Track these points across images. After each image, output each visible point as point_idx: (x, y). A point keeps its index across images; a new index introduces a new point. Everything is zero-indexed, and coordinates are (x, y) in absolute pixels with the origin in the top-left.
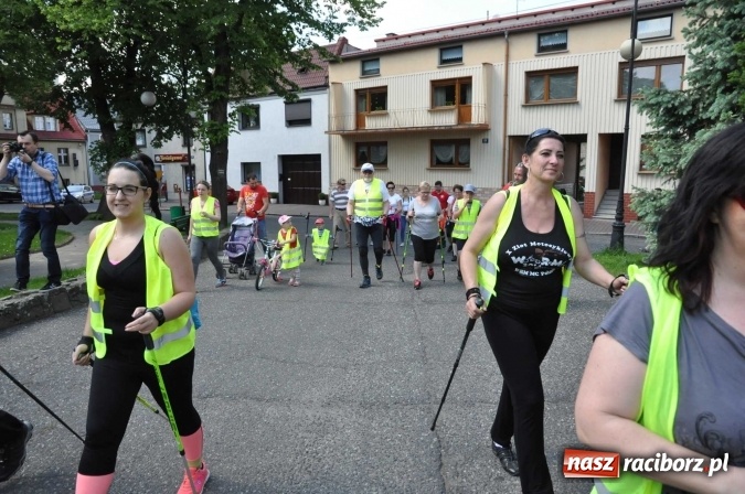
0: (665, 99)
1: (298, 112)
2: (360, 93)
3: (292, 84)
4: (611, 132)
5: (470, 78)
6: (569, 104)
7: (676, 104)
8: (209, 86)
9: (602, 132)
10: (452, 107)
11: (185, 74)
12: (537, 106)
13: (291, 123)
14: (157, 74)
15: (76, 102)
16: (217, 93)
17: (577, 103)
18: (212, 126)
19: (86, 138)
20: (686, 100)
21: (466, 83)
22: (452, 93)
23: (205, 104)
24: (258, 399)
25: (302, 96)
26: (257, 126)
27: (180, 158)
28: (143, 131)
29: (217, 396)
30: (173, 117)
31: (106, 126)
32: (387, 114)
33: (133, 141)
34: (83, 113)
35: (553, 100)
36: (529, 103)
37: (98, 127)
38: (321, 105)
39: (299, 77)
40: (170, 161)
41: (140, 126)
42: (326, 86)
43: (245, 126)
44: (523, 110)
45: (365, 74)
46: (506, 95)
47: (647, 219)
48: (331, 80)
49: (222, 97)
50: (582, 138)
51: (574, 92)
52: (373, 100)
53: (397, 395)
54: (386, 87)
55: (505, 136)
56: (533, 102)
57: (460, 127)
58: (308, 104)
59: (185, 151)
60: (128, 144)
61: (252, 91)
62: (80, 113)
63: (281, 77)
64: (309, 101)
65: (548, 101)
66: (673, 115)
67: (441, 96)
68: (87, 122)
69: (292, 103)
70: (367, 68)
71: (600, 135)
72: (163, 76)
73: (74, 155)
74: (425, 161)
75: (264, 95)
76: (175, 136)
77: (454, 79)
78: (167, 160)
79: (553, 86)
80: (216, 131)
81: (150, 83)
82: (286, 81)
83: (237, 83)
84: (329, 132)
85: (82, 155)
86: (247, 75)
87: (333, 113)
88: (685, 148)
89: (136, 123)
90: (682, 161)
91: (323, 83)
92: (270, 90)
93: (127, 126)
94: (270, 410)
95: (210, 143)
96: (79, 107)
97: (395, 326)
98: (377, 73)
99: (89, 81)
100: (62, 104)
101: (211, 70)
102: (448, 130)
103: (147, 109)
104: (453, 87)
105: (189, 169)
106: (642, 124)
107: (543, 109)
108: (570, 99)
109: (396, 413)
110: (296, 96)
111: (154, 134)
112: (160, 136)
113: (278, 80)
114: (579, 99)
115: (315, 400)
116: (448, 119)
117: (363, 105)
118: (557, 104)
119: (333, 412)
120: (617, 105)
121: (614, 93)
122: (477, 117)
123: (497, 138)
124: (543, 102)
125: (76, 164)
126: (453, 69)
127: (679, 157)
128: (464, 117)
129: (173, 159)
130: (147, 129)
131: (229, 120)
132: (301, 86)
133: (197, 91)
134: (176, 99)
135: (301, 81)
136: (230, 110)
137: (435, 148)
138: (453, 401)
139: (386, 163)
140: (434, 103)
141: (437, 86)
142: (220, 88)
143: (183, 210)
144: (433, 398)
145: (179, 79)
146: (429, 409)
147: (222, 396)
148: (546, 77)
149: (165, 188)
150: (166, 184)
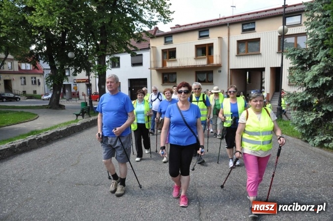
0: (297, 52)
1: (137, 60)
2: (164, 51)
3: (135, 47)
4: (276, 66)
5: (213, 44)
6: (257, 54)
7: (302, 54)
8: (98, 49)
9: (272, 66)
10: (205, 56)
11: (87, 44)
12: (243, 55)
13: (134, 65)
14: (75, 44)
15: (39, 57)
16: (101, 52)
17: (260, 54)
18: (99, 66)
19: (44, 72)
20: (306, 53)
21: (211, 46)
22: (205, 50)
23: (96, 57)
25: (138, 53)
26: (119, 66)
27: (85, 81)
28: (68, 69)
29: (102, 185)
30: (82, 63)
31: (53, 67)
32: (176, 60)
33: (64, 73)
34: (43, 62)
35: (250, 53)
36: (239, 54)
37: (49, 67)
38: (147, 57)
39: (137, 44)
40: (80, 82)
41: (67, 67)
43: (114, 66)
44: (236, 58)
45: (166, 43)
46: (229, 51)
47: (291, 105)
48: (151, 45)
49: (103, 54)
50: (263, 69)
51: (259, 49)
52: (170, 54)
54: (176, 48)
55: (228, 69)
56: (240, 54)
57: (208, 65)
58: (141, 56)
59: (87, 78)
60: (62, 75)
61: (116, 51)
62: (41, 62)
63: (129, 44)
64: (142, 55)
65: (247, 54)
66: (301, 59)
67: (200, 52)
68: (44, 65)
69: (134, 56)
70: (167, 40)
71: (271, 68)
73: (39, 80)
74: (193, 80)
75: (122, 52)
76: (83, 71)
77: (206, 44)
79: (249, 46)
80: (101, 69)
81: (72, 48)
82: (131, 46)
83: (110, 48)
84: (151, 69)
85: (42, 80)
86: (114, 44)
87: (152, 60)
88: (307, 73)
89: (66, 65)
91: (148, 47)
92: (124, 50)
93: (62, 67)
95: (98, 74)
96: (41, 59)
98: (171, 42)
99: (45, 48)
100: (34, 58)
101: (98, 42)
102: (203, 67)
103: (71, 60)
104: (205, 48)
105: (89, 86)
106: (288, 63)
107: (245, 57)
110: (136, 53)
111: (73, 70)
112: (76, 71)
113: (129, 47)
114: (261, 52)
116: (203, 62)
117: (165, 57)
118: (251, 55)
120: (278, 55)
121: (276, 49)
122: (216, 61)
123: (225, 70)
124: (245, 54)
125: (39, 84)
126: (204, 40)
127: (304, 78)
128: (210, 61)
129: (82, 81)
130: (70, 68)
131: (107, 64)
133: (92, 51)
134: (83, 55)
135: (139, 46)
136: (107, 59)
137: (197, 75)
138: (206, 186)
139: (175, 82)
140: (197, 55)
141: (198, 47)
142: (102, 50)
143: (86, 103)
144: (197, 185)
145: (85, 46)
146: (195, 189)
147: (105, 185)
148: (246, 43)
149: (78, 94)
150: (78, 92)
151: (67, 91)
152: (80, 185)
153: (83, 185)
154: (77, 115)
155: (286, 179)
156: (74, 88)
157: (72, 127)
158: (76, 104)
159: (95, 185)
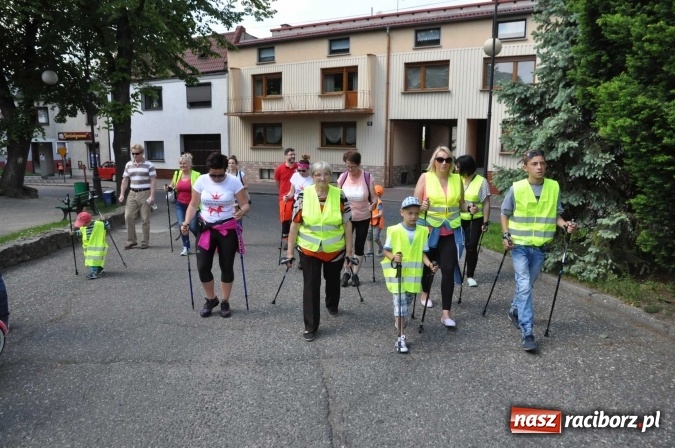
0: (520, 91)
1: (199, 95)
2: (256, 79)
3: (193, 69)
4: (477, 117)
5: (356, 67)
6: (442, 92)
7: (528, 95)
8: (112, 68)
9: (470, 117)
10: (340, 93)
11: (87, 55)
12: (415, 93)
13: (192, 105)
14: (58, 54)
16: (120, 75)
17: (449, 92)
18: (115, 105)
20: (536, 92)
21: (352, 72)
22: (340, 80)
23: (108, 84)
24: (160, 362)
25: (202, 80)
26: (160, 107)
27: (84, 136)
28: (46, 109)
29: (120, 360)
30: (76, 95)
32: (281, 98)
33: (35, 118)
35: (429, 89)
36: (408, 90)
38: (220, 88)
39: (200, 62)
40: (74, 139)
41: (41, 104)
42: (225, 71)
43: (148, 107)
44: (403, 97)
45: (261, 61)
46: (388, 83)
48: (230, 65)
49: (124, 79)
50: (453, 123)
51: (446, 83)
52: (268, 85)
53: (289, 352)
54: (280, 73)
55: (387, 120)
56: (411, 90)
57: (347, 111)
58: (208, 87)
59: (89, 130)
61: (154, 74)
63: (182, 61)
64: (209, 84)
65: (424, 90)
66: (526, 105)
67: (331, 83)
69: (193, 86)
70: (263, 56)
71: (468, 120)
72: (64, 56)
74: (316, 141)
75: (165, 77)
76: (79, 112)
77: (342, 68)
78: (71, 137)
79: (428, 76)
80: (119, 111)
81: (52, 62)
82: (186, 65)
83: (139, 65)
84: (228, 114)
86: (149, 58)
87: (231, 96)
88: (535, 132)
89: (38, 101)
90: (532, 144)
91: (222, 68)
92: (172, 74)
93: (28, 104)
94: (173, 372)
95: (113, 122)
97: (288, 291)
98: (272, 60)
101: (114, 55)
102: (337, 114)
103: (50, 87)
104: (342, 74)
105: (94, 147)
106: (501, 112)
107: (420, 96)
108: (442, 88)
109: (289, 369)
110: (196, 80)
111: (57, 110)
112: (64, 112)
113: (179, 64)
114: (450, 88)
115: (214, 360)
116: (337, 104)
117: (259, 89)
118: (432, 93)
119: (231, 370)
120: (482, 95)
121: (479, 85)
122: (363, 102)
123: (380, 122)
124: (419, 90)
126: (341, 58)
127: (531, 141)
128: (351, 101)
129: (76, 137)
130: (49, 106)
131: (132, 100)
132: (200, 71)
133: (99, 72)
134: (79, 79)
135: (201, 66)
136: (132, 90)
137: (325, 130)
138: (340, 355)
139: (279, 143)
140: (324, 89)
141: (326, 73)
142: (123, 70)
143: (87, 185)
144: (322, 354)
145: (81, 60)
146: (318, 363)
147: (125, 360)
148: (423, 69)
149: (69, 165)
150: (70, 161)
151: (42, 158)
152: (68, 363)
153: (75, 363)
154: (67, 211)
155: (494, 336)
156: (59, 153)
157: (52, 237)
158: (66, 186)
159: (103, 362)
